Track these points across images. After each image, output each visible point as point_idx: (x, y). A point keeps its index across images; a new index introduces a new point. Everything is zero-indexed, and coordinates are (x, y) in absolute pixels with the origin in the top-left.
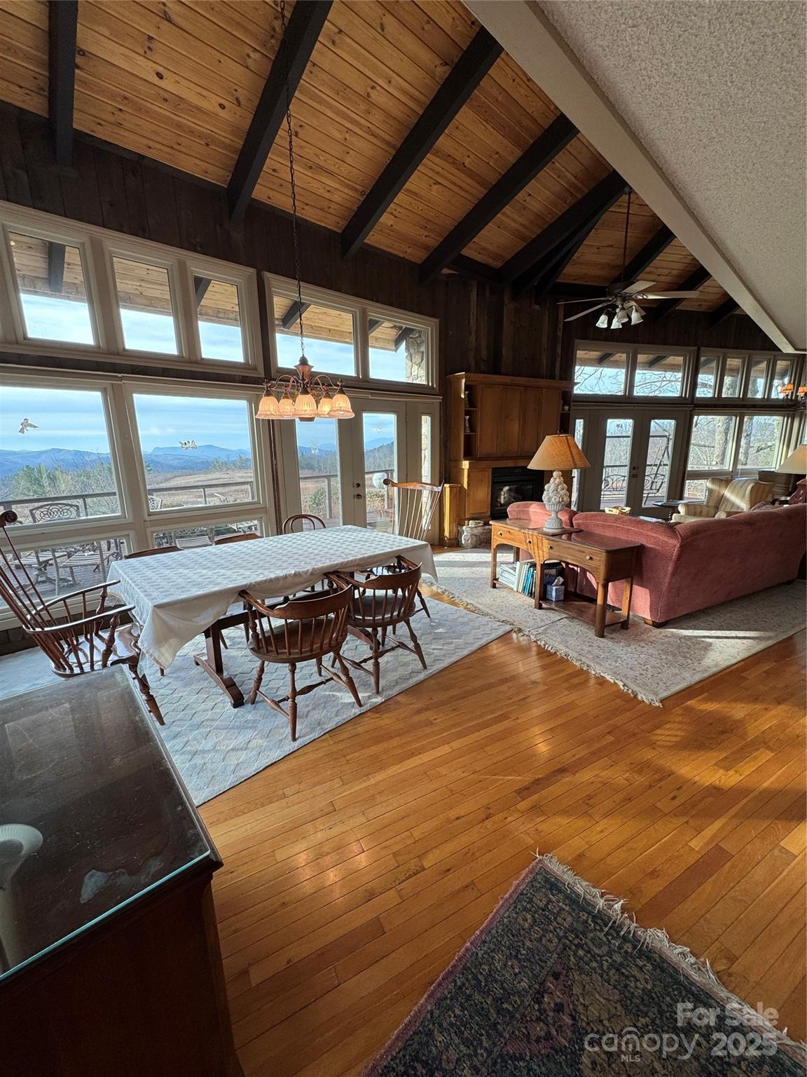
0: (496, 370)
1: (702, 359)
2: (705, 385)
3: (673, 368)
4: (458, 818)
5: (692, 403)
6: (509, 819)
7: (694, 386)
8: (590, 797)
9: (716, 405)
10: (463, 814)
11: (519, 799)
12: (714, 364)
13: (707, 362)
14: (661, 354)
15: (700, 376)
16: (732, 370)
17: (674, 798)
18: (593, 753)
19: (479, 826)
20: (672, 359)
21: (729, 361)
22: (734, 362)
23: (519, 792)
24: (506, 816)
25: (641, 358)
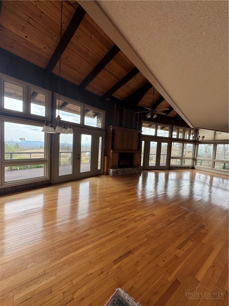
0: (121, 126)
1: (174, 128)
2: (174, 135)
3: (167, 130)
4: (91, 274)
5: (171, 139)
6: (109, 273)
7: (172, 135)
8: (137, 262)
9: (177, 140)
10: (93, 272)
11: (114, 264)
12: (176, 130)
13: (175, 129)
14: (164, 126)
15: (173, 133)
16: (180, 132)
17: (164, 261)
18: (140, 245)
19: (98, 277)
20: (166, 128)
21: (180, 130)
22: (181, 130)
23: (114, 262)
24: (108, 272)
25: (159, 127)
